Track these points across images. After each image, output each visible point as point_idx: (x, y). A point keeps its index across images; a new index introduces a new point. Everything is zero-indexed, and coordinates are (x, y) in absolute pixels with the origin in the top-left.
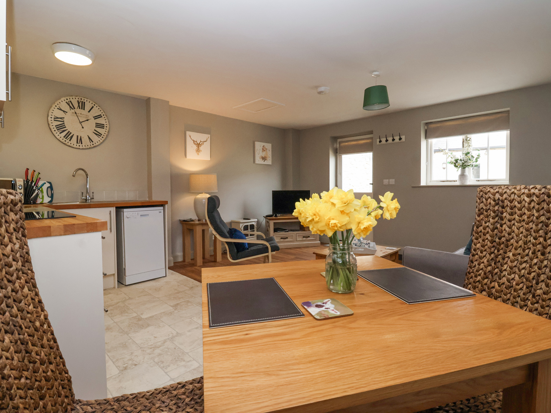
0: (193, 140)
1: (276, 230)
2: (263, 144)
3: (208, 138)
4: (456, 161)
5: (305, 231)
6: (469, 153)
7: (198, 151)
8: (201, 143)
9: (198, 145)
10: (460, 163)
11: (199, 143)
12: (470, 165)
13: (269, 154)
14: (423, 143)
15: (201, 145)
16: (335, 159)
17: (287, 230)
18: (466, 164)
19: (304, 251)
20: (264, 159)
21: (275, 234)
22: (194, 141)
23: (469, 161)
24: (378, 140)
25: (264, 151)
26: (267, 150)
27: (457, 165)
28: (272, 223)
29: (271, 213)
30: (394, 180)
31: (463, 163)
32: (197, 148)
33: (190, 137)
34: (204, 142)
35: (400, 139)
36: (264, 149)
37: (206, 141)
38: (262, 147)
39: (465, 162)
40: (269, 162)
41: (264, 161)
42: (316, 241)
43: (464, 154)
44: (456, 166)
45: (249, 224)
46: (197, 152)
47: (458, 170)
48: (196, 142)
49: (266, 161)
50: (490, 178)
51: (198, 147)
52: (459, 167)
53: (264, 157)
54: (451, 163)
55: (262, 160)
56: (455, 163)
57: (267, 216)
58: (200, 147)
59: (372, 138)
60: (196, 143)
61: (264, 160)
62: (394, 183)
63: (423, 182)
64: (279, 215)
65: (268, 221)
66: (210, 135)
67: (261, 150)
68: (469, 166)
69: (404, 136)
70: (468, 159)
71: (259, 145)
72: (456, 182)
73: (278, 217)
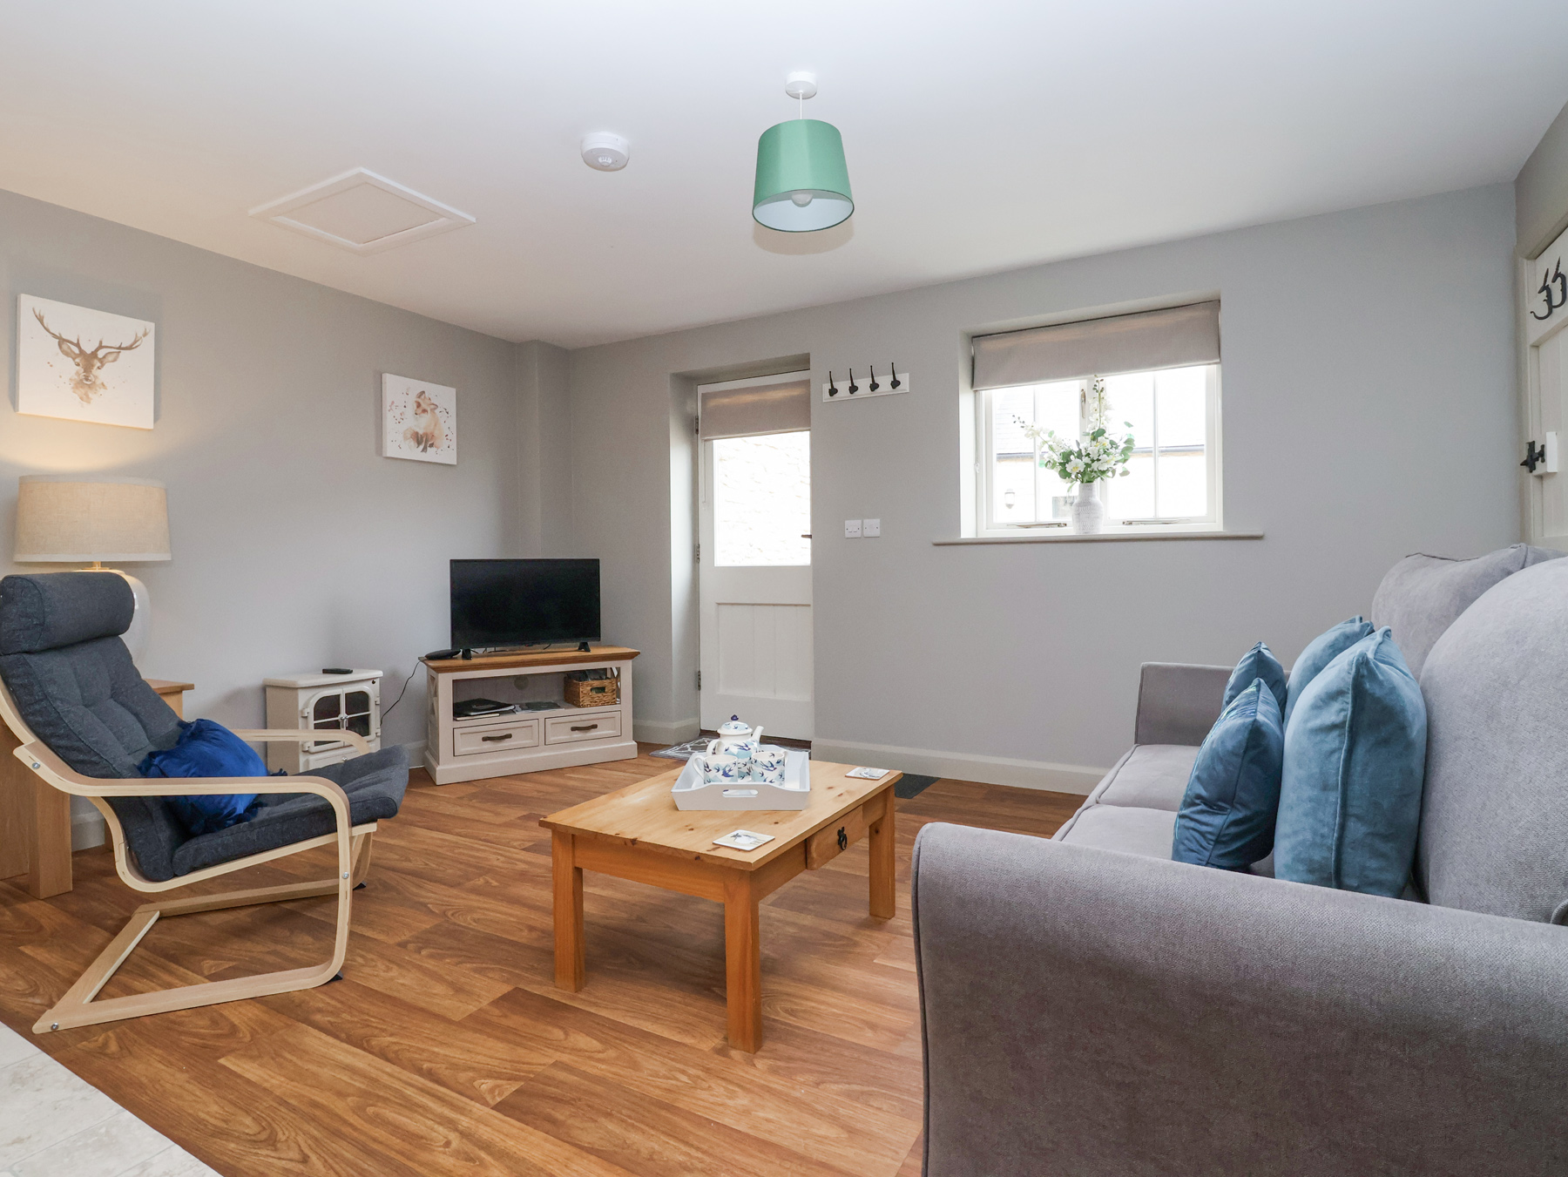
0: (54, 336)
1: (460, 710)
2: (417, 385)
3: (145, 335)
4: (1067, 457)
5: (579, 707)
6: (1101, 432)
7: (86, 383)
8: (101, 354)
9: (89, 361)
10: (1076, 465)
11: (94, 354)
12: (1108, 470)
13: (447, 425)
14: (966, 401)
15: (102, 361)
16: (690, 454)
17: (510, 705)
18: (1095, 466)
19: (571, 783)
20: (423, 440)
21: (457, 724)
22: (62, 341)
23: (1105, 456)
24: (827, 387)
25: (425, 411)
26: (437, 411)
27: (1068, 470)
28: (445, 682)
29: (446, 645)
30: (876, 522)
31: (1088, 465)
32: (77, 373)
33: (41, 319)
34: (120, 348)
35: (895, 384)
36: (424, 406)
37: (130, 348)
38: (412, 398)
39: (1093, 461)
40: (445, 453)
41: (424, 450)
42: (621, 742)
43: (1088, 434)
44: (1065, 474)
45: (342, 691)
46: (83, 391)
47: (1071, 487)
48: (78, 345)
49: (434, 449)
50: (1164, 514)
51: (88, 369)
52: (1073, 476)
53: (426, 434)
54: (1050, 464)
55: (413, 443)
56: (1063, 465)
57: (431, 657)
58: (95, 371)
59: (807, 383)
60: (76, 350)
61: (422, 447)
62: (877, 533)
63: (967, 530)
64: (480, 651)
65: (433, 673)
66: (153, 325)
67: (412, 407)
68: (1103, 472)
69: (908, 374)
70: (1102, 451)
71: (399, 389)
72: (1065, 528)
73: (474, 661)
